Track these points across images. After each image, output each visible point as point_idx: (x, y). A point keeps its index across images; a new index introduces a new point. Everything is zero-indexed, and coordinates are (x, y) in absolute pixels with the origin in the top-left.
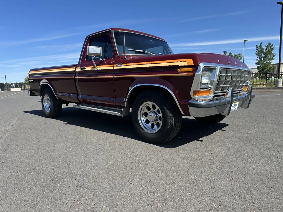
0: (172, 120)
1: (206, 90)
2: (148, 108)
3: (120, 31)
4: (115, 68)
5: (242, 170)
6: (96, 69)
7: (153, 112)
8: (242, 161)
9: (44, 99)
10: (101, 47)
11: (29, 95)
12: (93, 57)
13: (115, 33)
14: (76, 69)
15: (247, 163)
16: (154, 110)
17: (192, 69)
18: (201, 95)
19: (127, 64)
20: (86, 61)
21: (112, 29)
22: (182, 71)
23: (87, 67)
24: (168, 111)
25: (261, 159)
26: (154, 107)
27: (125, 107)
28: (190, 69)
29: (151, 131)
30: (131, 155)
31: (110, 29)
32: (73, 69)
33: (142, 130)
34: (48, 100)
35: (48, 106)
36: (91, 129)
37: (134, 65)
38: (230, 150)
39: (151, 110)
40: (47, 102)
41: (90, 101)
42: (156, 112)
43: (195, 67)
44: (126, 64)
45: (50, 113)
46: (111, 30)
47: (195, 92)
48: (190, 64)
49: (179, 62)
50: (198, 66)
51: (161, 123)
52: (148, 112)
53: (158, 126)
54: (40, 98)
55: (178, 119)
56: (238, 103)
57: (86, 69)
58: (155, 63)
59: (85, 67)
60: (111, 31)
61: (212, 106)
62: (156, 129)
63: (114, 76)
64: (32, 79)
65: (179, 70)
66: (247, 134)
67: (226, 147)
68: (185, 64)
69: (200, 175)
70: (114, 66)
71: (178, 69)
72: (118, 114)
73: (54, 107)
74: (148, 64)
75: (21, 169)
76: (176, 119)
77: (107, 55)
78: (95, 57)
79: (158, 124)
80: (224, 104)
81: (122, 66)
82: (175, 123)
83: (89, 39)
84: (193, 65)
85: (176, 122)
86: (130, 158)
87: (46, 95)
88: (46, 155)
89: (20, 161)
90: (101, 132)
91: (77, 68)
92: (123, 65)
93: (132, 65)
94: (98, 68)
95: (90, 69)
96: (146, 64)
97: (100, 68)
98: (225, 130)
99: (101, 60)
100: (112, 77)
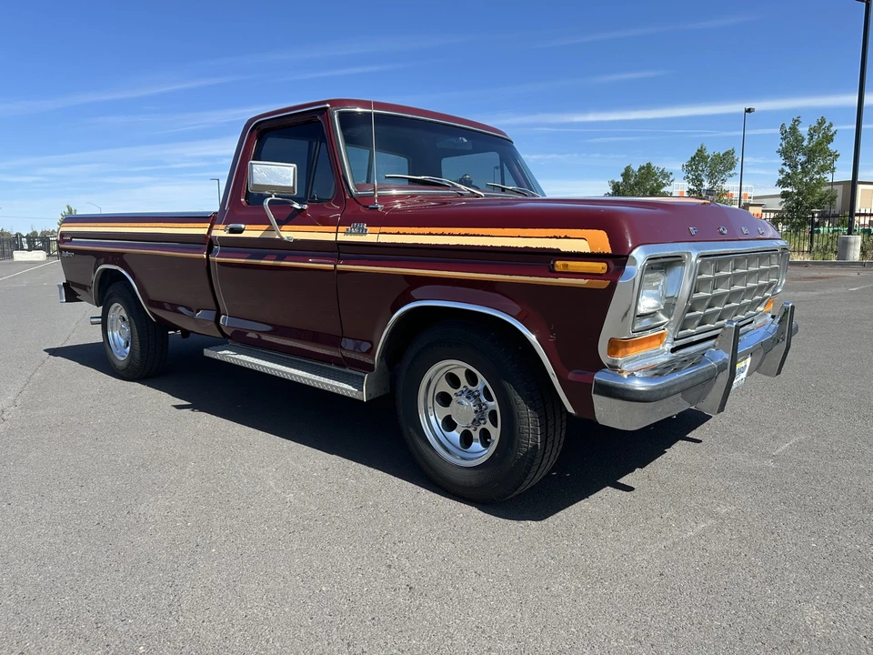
0: (535, 430)
1: (650, 334)
2: (453, 380)
3: (359, 110)
4: (342, 237)
5: (773, 627)
6: (277, 237)
7: (470, 395)
8: (771, 582)
9: (110, 316)
10: (295, 165)
11: (61, 298)
12: (269, 199)
13: (342, 115)
14: (210, 229)
15: (787, 592)
16: (470, 388)
17: (604, 265)
18: (633, 353)
19: (384, 229)
20: (245, 204)
21: (334, 103)
22: (570, 269)
23: (247, 227)
24: (519, 400)
25: (832, 572)
26: (472, 379)
27: (373, 365)
28: (600, 267)
29: (463, 458)
30: (395, 556)
31: (325, 102)
32: (201, 230)
33: (431, 453)
34: (124, 319)
35: (123, 342)
36: (261, 433)
37: (404, 234)
38: (727, 531)
39: (462, 385)
40: (119, 327)
41: (259, 337)
42: (479, 395)
43: (618, 259)
44: (377, 229)
45: (129, 364)
46: (328, 105)
47: (615, 346)
48: (599, 250)
49: (560, 238)
50: (627, 257)
51: (495, 433)
52: (451, 391)
53: (486, 444)
54: (98, 311)
55: (554, 424)
56: (749, 360)
57: (245, 234)
58: (478, 235)
59: (243, 226)
60: (327, 108)
62: (479, 453)
63: (338, 266)
64: (70, 250)
65: (559, 265)
66: (775, 458)
67: (711, 515)
68: (582, 246)
69: (631, 649)
70: (337, 232)
71: (557, 262)
72: (351, 391)
73: (141, 348)
74: (453, 235)
75: (11, 615)
76: (547, 426)
77: (314, 191)
78: (273, 197)
79: (485, 436)
80: (707, 377)
81: (364, 233)
82: (545, 441)
83: (255, 132)
84: (610, 252)
85: (547, 437)
86: (390, 566)
87: (117, 304)
88: (104, 550)
89: (13, 577)
90: (293, 444)
91: (215, 227)
92: (369, 229)
93: (398, 233)
94: (285, 235)
95: (257, 234)
96: (445, 235)
97: (290, 233)
98: (700, 441)
99: (296, 206)
100: (333, 266)
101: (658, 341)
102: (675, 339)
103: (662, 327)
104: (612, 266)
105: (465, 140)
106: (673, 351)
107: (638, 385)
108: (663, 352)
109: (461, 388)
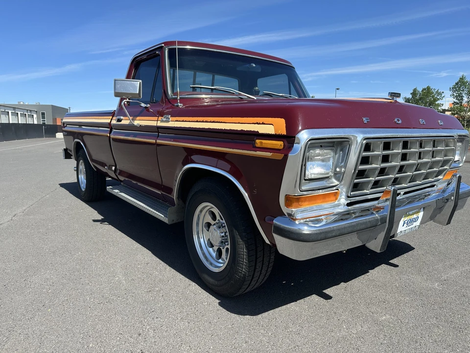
1: (321, 192)
2: (213, 215)
4: (159, 124)
7: (220, 226)
9: (79, 167)
10: (141, 81)
11: (64, 157)
13: (170, 50)
14: (111, 120)
16: (221, 221)
17: (282, 143)
18: (306, 206)
19: (177, 118)
21: (166, 43)
22: (264, 146)
23: (124, 118)
27: (175, 203)
28: (279, 144)
29: (215, 267)
32: (106, 120)
37: (186, 121)
38: (382, 336)
39: (217, 220)
43: (289, 139)
44: (174, 119)
45: (85, 194)
46: (163, 45)
47: (290, 200)
48: (279, 132)
49: (260, 124)
50: (295, 137)
52: (212, 222)
56: (421, 214)
57: (123, 122)
58: (219, 122)
59: (122, 117)
60: (163, 46)
61: (330, 235)
63: (157, 141)
64: (66, 131)
65: (258, 142)
70: (157, 121)
71: (257, 140)
72: (161, 217)
74: (207, 122)
77: (154, 97)
78: (128, 100)
80: (369, 225)
84: (285, 134)
87: (81, 161)
91: (113, 118)
92: (171, 119)
93: (183, 121)
95: (127, 122)
96: (204, 122)
97: (139, 122)
98: (397, 266)
99: (143, 105)
100: (155, 141)
101: (333, 198)
102: (348, 197)
103: (334, 188)
104: (286, 144)
105: (254, 65)
106: (348, 205)
107: (306, 230)
108: (339, 205)
109: (217, 221)
